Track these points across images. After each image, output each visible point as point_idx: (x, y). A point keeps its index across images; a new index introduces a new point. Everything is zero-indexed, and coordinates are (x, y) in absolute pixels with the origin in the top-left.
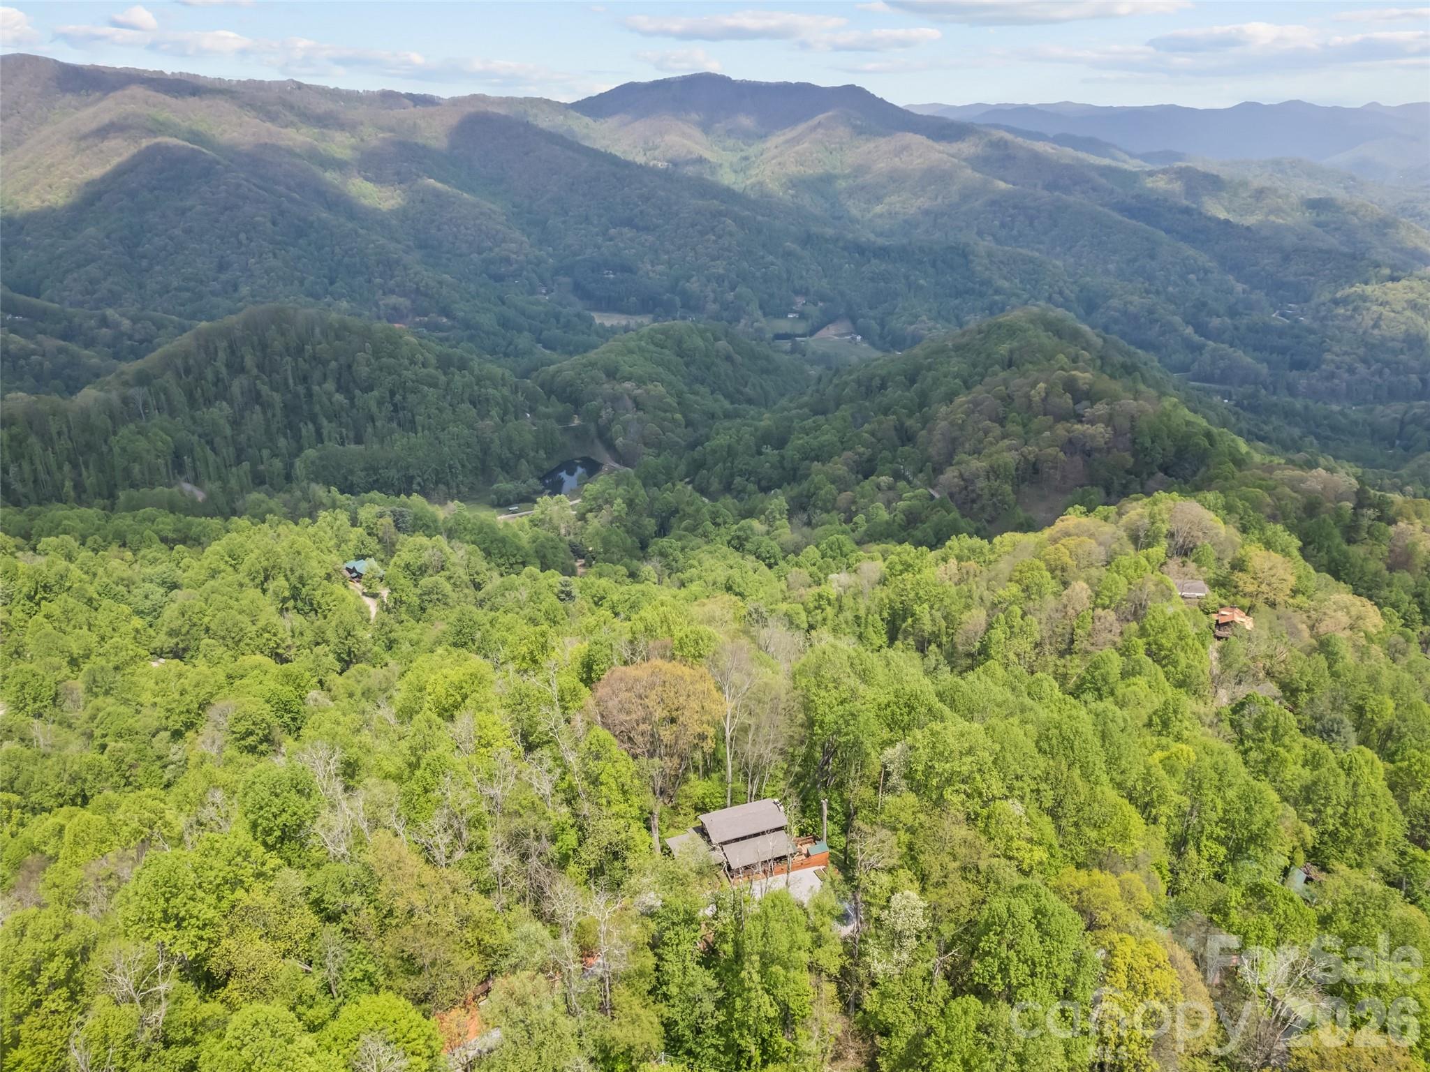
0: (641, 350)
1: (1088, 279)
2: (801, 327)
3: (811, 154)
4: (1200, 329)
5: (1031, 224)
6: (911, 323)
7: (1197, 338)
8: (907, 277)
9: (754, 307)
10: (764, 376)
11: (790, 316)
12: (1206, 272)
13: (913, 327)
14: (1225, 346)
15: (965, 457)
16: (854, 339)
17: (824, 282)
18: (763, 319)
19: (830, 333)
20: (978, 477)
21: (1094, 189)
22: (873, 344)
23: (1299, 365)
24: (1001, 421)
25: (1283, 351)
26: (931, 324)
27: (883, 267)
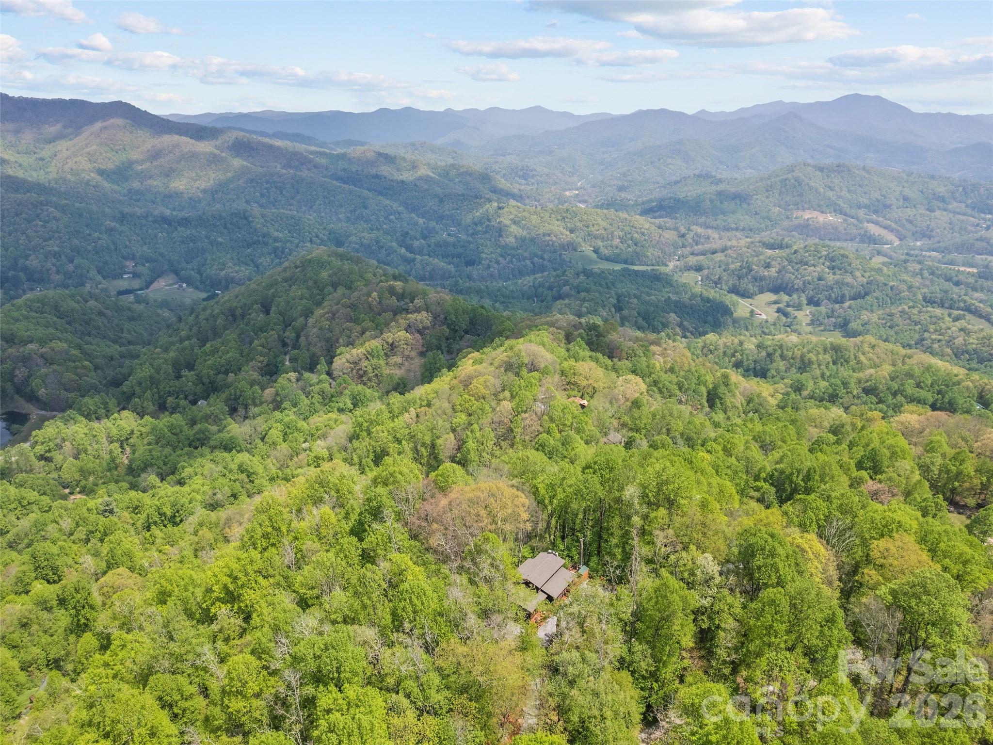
0: (26, 317)
1: (332, 225)
2: (136, 284)
3: (101, 154)
4: (409, 249)
5: (281, 193)
6: (222, 270)
7: (409, 255)
8: (208, 237)
9: (93, 273)
10: (132, 322)
11: (126, 276)
12: (399, 213)
13: (224, 272)
14: (427, 257)
15: (343, 349)
16: (181, 286)
17: (145, 248)
18: (104, 281)
19: (161, 284)
20: (360, 360)
21: (315, 167)
22: (197, 288)
23: (471, 263)
24: (356, 321)
25: (459, 256)
26: (237, 268)
27: (188, 232)
